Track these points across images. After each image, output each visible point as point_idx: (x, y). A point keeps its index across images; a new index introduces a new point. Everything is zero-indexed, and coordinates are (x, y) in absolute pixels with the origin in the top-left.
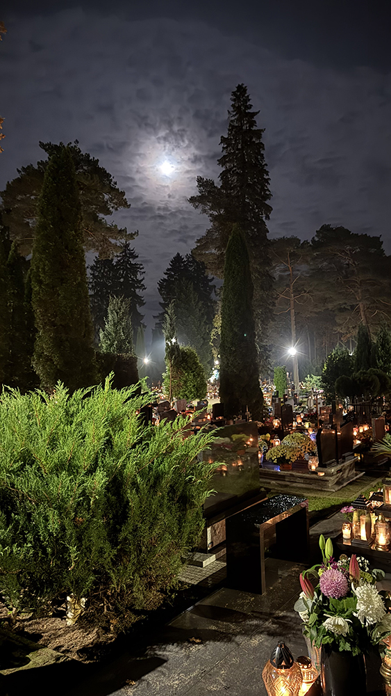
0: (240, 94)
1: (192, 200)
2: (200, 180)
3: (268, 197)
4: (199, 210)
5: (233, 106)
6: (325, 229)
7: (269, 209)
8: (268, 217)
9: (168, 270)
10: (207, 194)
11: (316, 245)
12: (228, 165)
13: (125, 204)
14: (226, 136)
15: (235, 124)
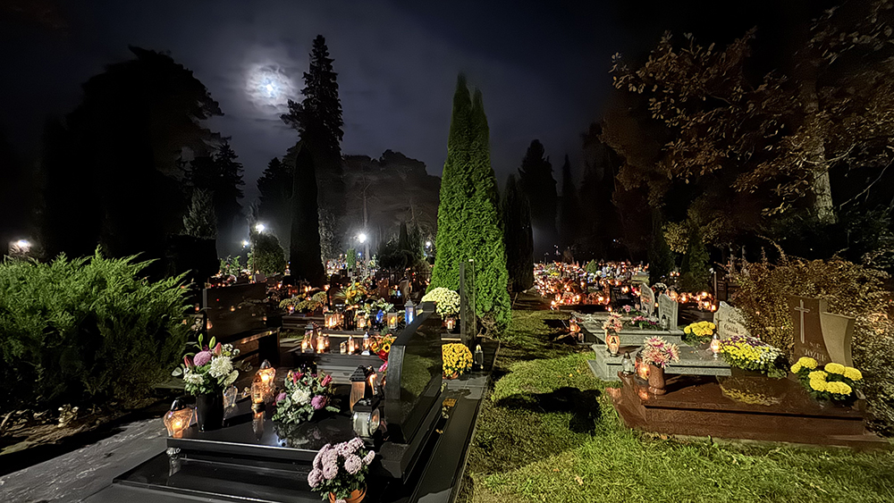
0: (320, 43)
1: (283, 117)
2: (290, 102)
3: (341, 124)
4: (289, 126)
5: (313, 50)
6: (389, 152)
7: (341, 133)
8: (341, 139)
9: (266, 170)
10: (296, 114)
11: (382, 163)
12: (309, 95)
13: (219, 113)
14: (308, 73)
15: (316, 65)
